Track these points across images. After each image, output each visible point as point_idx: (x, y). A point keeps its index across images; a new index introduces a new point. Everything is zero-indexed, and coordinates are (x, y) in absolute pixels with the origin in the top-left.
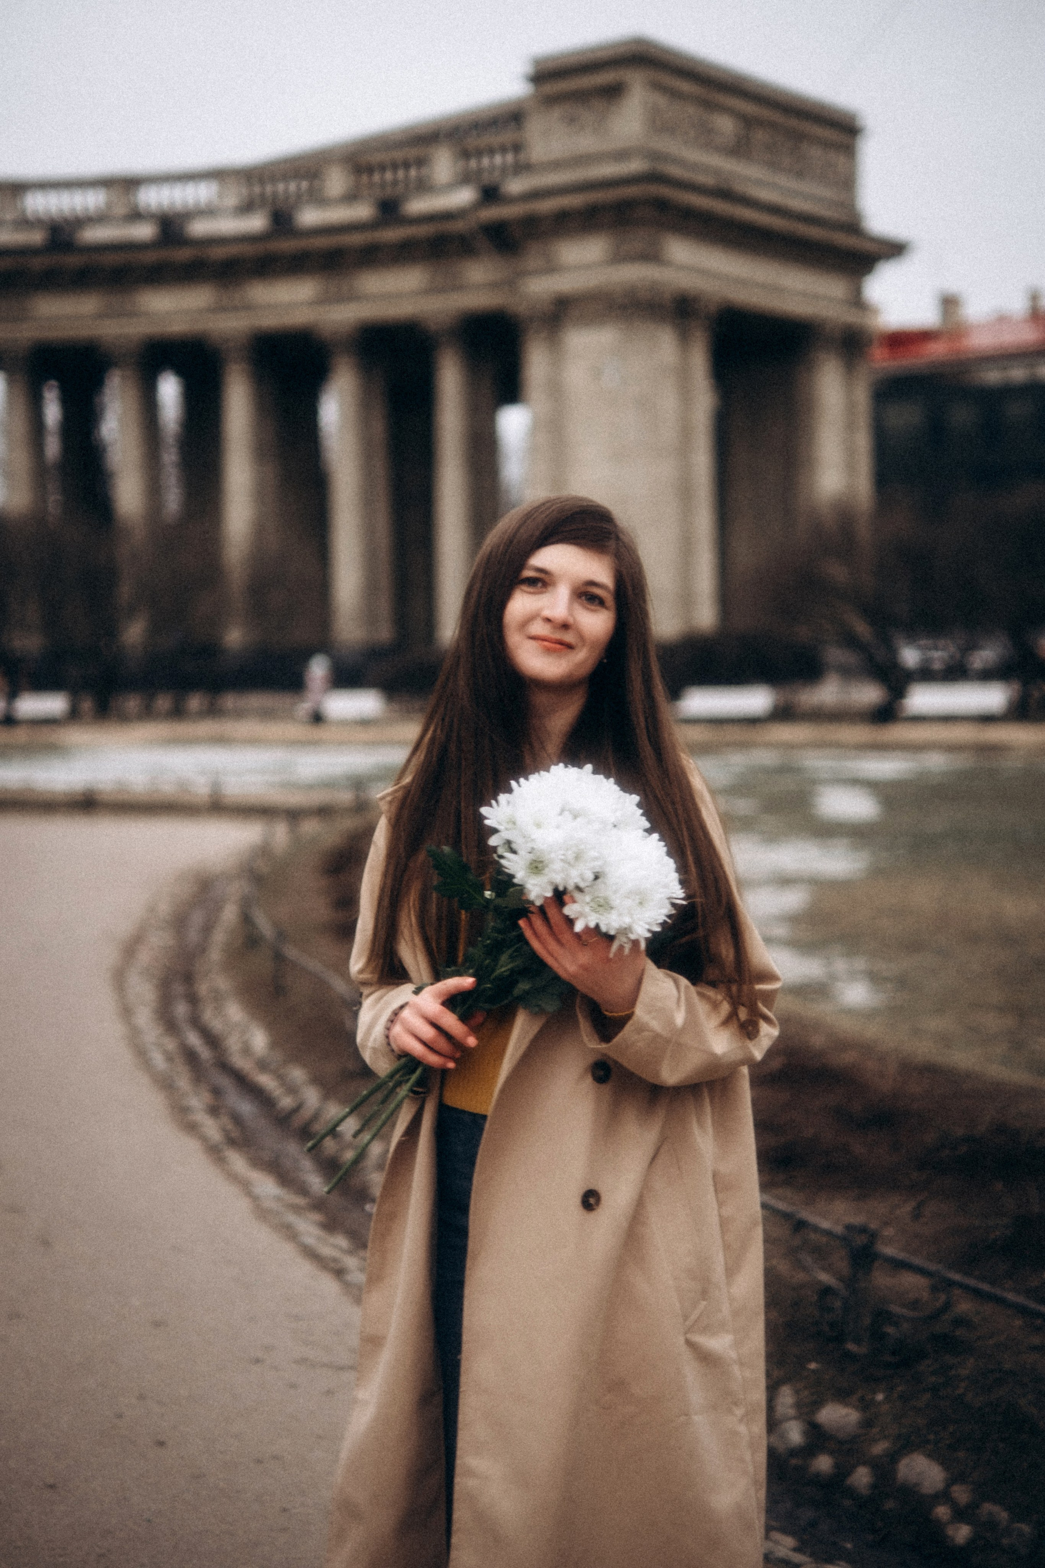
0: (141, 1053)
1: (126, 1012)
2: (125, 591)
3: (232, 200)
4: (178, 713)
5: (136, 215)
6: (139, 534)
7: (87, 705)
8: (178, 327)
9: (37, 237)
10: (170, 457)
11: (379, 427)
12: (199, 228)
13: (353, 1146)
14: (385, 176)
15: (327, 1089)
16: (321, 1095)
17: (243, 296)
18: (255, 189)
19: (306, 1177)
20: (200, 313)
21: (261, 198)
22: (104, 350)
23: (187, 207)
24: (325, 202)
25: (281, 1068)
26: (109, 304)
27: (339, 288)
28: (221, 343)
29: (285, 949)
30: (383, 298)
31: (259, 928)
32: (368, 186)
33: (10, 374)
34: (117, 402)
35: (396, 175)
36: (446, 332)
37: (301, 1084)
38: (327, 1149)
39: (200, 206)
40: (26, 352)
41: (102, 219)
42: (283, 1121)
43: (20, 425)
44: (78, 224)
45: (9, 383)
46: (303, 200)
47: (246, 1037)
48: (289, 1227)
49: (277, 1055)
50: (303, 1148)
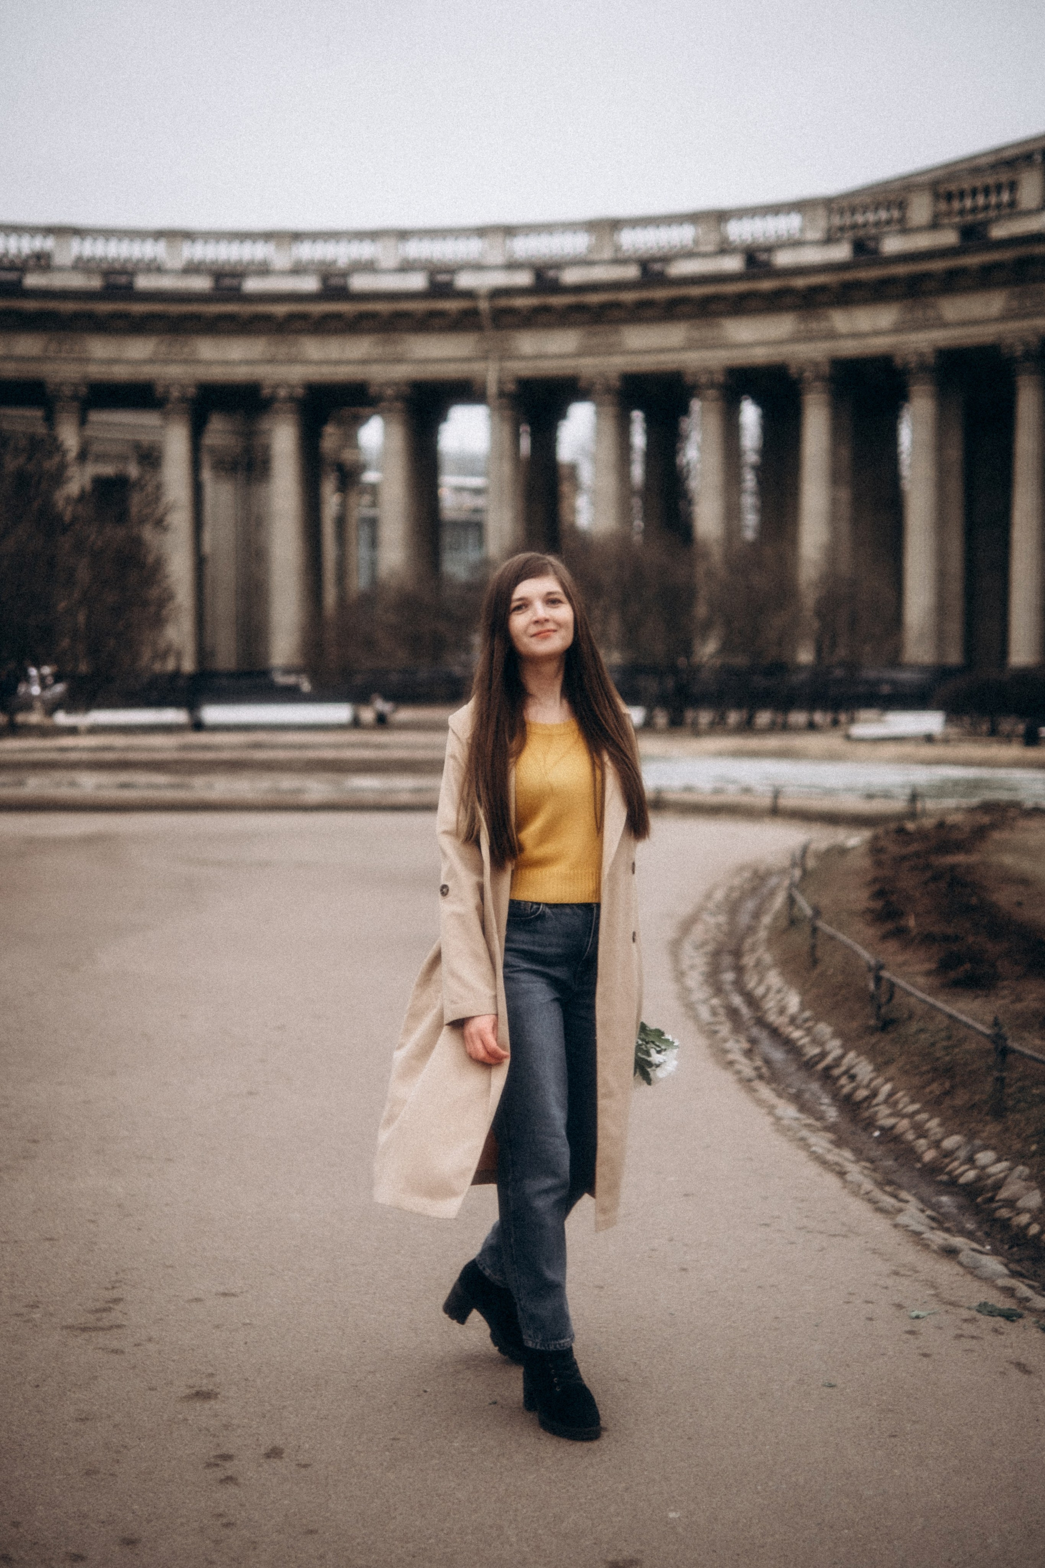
0: (690, 1007)
1: (680, 976)
2: (701, 610)
3: (815, 234)
4: (747, 727)
5: (725, 249)
6: (717, 554)
7: (661, 719)
8: (760, 355)
9: (631, 272)
10: (750, 480)
11: (955, 454)
12: (783, 259)
13: (867, 1086)
14: (968, 203)
15: (849, 1042)
16: (843, 1046)
17: (824, 325)
18: (837, 221)
19: (823, 1108)
20: (781, 342)
21: (842, 229)
22: (689, 379)
23: (772, 239)
24: (905, 230)
25: (810, 1024)
26: (696, 334)
27: (919, 314)
28: (801, 371)
29: (820, 924)
30: (963, 323)
31: (800, 909)
32: (949, 214)
33: (599, 404)
34: (698, 428)
35: (981, 200)
36: (1028, 355)
37: (828, 1036)
38: (842, 1086)
39: (785, 238)
40: (616, 383)
41: (690, 254)
42: (808, 1065)
43: (608, 452)
44: (667, 259)
45: (598, 414)
46: (885, 229)
47: (783, 999)
48: (802, 1139)
49: (807, 1014)
50: (823, 1086)
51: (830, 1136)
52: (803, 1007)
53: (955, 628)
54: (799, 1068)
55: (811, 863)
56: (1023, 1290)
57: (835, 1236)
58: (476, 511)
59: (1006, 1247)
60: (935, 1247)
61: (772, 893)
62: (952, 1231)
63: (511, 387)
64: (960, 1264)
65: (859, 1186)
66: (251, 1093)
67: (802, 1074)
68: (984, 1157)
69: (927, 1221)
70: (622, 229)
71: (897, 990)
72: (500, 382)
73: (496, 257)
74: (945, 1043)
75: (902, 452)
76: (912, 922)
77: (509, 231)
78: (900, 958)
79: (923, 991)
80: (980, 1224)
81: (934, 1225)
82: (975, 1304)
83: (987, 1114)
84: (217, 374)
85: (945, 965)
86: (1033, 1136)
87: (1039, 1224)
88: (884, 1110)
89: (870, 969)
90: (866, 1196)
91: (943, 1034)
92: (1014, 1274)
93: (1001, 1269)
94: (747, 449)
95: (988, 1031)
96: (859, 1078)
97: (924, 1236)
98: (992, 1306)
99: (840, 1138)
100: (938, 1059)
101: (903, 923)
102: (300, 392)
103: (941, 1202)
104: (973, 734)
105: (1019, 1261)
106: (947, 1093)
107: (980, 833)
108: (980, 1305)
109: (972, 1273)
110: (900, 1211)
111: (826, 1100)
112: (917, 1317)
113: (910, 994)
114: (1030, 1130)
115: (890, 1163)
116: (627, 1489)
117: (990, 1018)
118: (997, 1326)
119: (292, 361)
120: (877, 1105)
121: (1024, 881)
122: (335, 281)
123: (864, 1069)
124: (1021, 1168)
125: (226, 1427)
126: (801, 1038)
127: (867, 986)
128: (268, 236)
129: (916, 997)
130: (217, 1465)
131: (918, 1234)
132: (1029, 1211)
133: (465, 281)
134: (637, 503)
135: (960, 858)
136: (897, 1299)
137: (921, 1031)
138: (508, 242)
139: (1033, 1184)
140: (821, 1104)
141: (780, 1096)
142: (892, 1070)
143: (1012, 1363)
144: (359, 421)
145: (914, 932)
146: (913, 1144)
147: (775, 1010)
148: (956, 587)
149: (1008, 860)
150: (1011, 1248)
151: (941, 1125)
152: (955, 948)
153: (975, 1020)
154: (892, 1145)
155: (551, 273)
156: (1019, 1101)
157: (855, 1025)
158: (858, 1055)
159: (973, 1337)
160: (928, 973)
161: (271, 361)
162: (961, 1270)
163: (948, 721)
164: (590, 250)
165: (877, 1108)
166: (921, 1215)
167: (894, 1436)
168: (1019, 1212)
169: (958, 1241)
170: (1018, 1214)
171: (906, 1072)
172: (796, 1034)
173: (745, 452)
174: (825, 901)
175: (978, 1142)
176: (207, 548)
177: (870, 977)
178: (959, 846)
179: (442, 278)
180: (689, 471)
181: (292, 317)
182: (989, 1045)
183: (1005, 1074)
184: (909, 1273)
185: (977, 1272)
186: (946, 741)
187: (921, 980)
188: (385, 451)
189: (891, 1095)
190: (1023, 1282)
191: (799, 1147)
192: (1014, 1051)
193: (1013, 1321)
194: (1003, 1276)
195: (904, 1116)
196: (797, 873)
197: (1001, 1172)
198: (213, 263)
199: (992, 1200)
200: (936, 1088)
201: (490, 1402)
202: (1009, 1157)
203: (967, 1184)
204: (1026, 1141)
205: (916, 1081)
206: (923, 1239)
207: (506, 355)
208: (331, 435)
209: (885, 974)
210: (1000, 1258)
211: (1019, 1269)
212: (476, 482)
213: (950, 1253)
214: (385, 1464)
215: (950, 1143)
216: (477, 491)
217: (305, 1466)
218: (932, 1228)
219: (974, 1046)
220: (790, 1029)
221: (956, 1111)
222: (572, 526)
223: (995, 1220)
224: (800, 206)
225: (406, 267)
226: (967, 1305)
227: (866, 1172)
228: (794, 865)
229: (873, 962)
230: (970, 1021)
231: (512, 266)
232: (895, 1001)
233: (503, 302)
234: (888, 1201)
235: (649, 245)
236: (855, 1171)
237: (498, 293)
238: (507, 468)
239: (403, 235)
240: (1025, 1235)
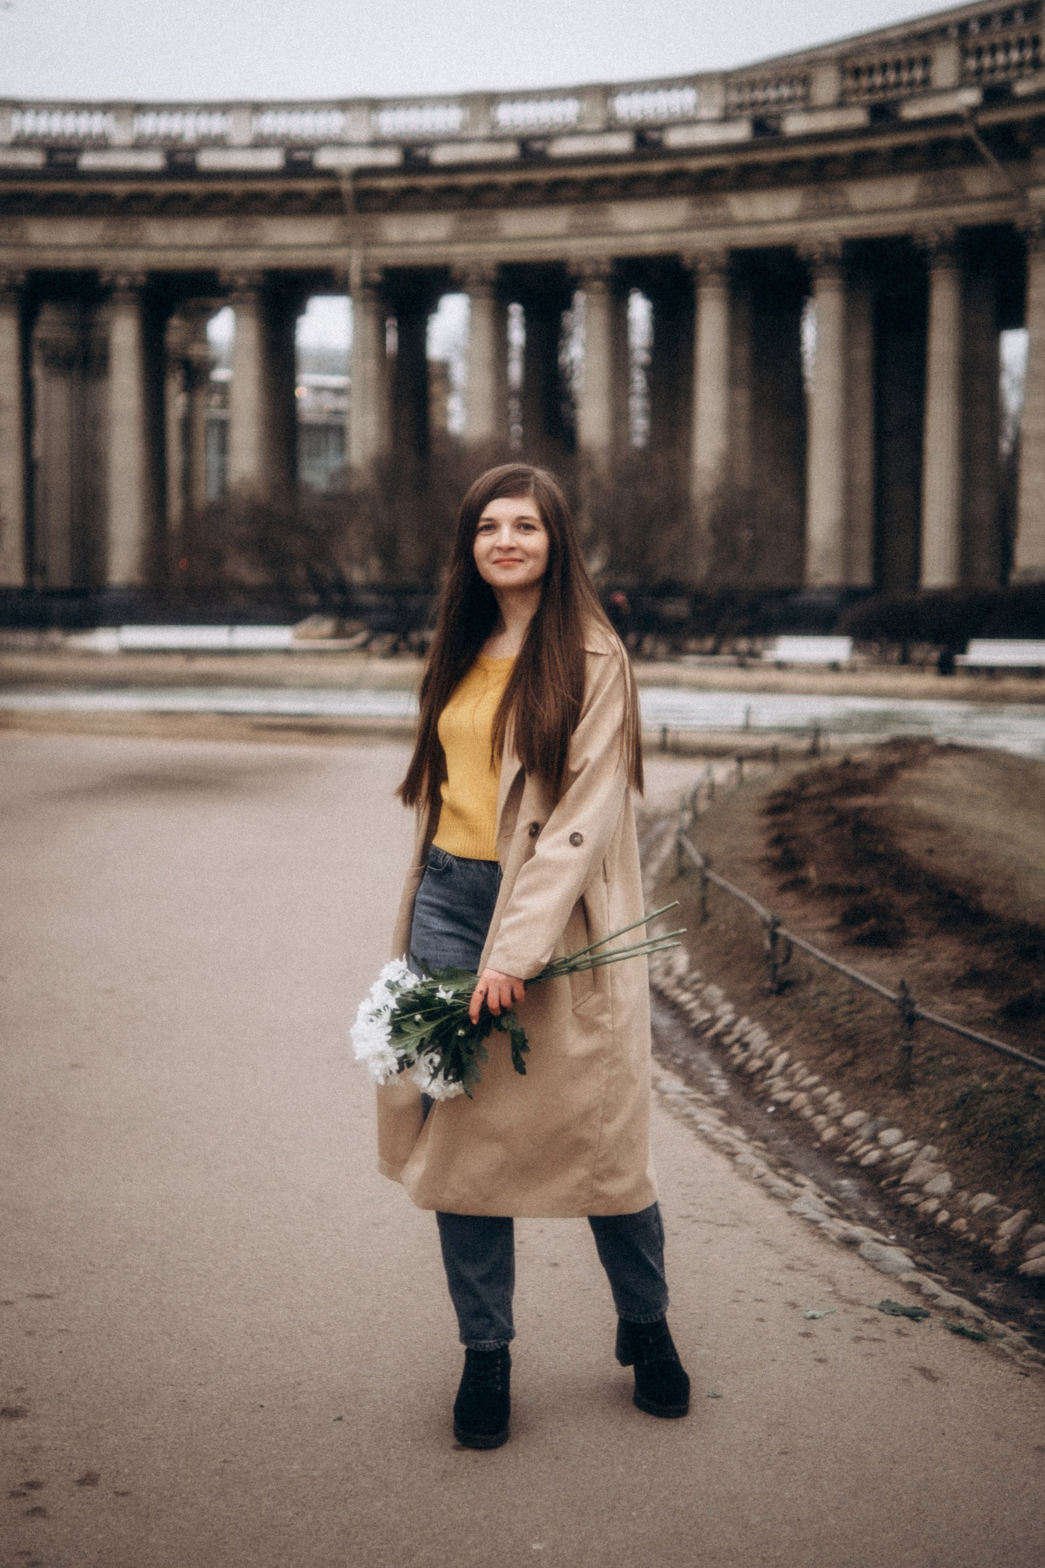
2: (585, 523)
3: (711, 111)
5: (612, 127)
6: (602, 463)
8: (651, 244)
9: (510, 151)
10: (639, 381)
11: (863, 354)
12: (676, 138)
13: (761, 1056)
14: (878, 80)
15: (742, 1008)
16: (735, 1011)
17: (720, 211)
18: (735, 98)
19: (713, 1080)
20: (672, 230)
21: (740, 106)
22: (573, 270)
23: (665, 117)
24: (810, 109)
25: (698, 986)
26: (580, 220)
27: (825, 201)
28: (696, 260)
29: (712, 874)
30: (872, 211)
31: (690, 858)
32: (856, 91)
33: (473, 296)
34: (582, 325)
35: (892, 77)
36: (943, 247)
37: (717, 1000)
38: (734, 1056)
39: (678, 115)
40: (492, 274)
41: (573, 132)
42: (696, 1033)
43: (484, 349)
44: (548, 137)
45: (472, 306)
46: (789, 107)
47: (669, 958)
48: (689, 1116)
49: (696, 975)
50: (711, 1057)
51: (721, 1112)
52: (693, 966)
53: (863, 545)
54: (687, 1036)
55: (703, 805)
56: (930, 1285)
57: (723, 1225)
58: (337, 413)
59: (912, 1236)
60: (834, 1238)
61: (660, 838)
62: (853, 1220)
63: (376, 277)
64: (861, 1256)
65: (751, 1169)
66: (74, 1066)
67: (689, 1042)
68: (889, 1136)
69: (825, 1207)
70: (499, 103)
71: (795, 950)
72: (365, 271)
73: (361, 133)
74: (846, 1009)
75: (806, 352)
76: (812, 872)
77: (375, 104)
78: (799, 913)
79: (822, 950)
80: (885, 1209)
81: (833, 1212)
82: (877, 1302)
83: (892, 1088)
84: (50, 259)
85: (850, 919)
86: (944, 1111)
87: (949, 1211)
88: (779, 1083)
89: (765, 925)
90: (758, 1180)
91: (846, 997)
92: (921, 1268)
93: (906, 1261)
94: (636, 347)
95: (894, 996)
96: (752, 1047)
97: (822, 1225)
98: (896, 1304)
99: (730, 1114)
100: (839, 1025)
101: (802, 873)
102: (141, 279)
103: (841, 1185)
104: (881, 662)
105: (926, 1253)
106: (850, 1064)
107: (888, 772)
108: (882, 1303)
109: (874, 1267)
110: (796, 1196)
111: (716, 1071)
112: (813, 1317)
113: (808, 953)
114: (941, 1105)
115: (786, 1142)
116: (486, 1517)
117: (896, 980)
118: (900, 1327)
119: (135, 246)
120: (771, 1077)
121: (936, 826)
122: (181, 158)
123: (758, 1037)
124: (928, 1148)
125: (36, 1449)
126: (689, 1002)
127: (762, 944)
128: (107, 107)
129: (817, 957)
130: (24, 1495)
131: (815, 1222)
132: (938, 1196)
133: (325, 159)
134: (514, 405)
135: (866, 801)
136: (791, 1297)
137: (821, 994)
138: (374, 117)
139: (942, 1166)
140: (711, 1076)
141: (665, 1067)
142: (789, 1038)
143: (915, 1369)
144: (209, 312)
145: (815, 883)
146: (811, 1121)
147: (662, 969)
148: (864, 500)
149: (919, 802)
150: (917, 1237)
151: (842, 1099)
152: (861, 900)
153: (880, 982)
154: (788, 1123)
155: (422, 152)
156: (927, 1073)
157: (749, 987)
158: (753, 1021)
159: (874, 1340)
160: (830, 930)
161: (110, 246)
162: (862, 1265)
163: (857, 647)
164: (464, 126)
165: (769, 1081)
166: (820, 1201)
167: (786, 1453)
168: (928, 1197)
169: (859, 1231)
170: (926, 1199)
171: (804, 1040)
172: (684, 997)
173: (633, 351)
174: (717, 849)
175: (882, 1119)
176: (39, 451)
177: (766, 933)
178: (864, 787)
179: (300, 155)
180: (572, 372)
181: (134, 197)
182: (893, 1010)
183: (911, 1043)
184: (805, 1268)
185: (878, 1267)
186: (853, 669)
187: (822, 937)
188: (236, 345)
189: (787, 1065)
190: (929, 1277)
191: (687, 1126)
192: (923, 1018)
193: (918, 1321)
194: (907, 1269)
195: (802, 1090)
196: (687, 817)
197: (908, 1152)
198: (44, 136)
199: (897, 1183)
200: (836, 1058)
201: (334, 1417)
202: (916, 1135)
203: (872, 1167)
204: (936, 1118)
205: (815, 1051)
206: (820, 1228)
207: (370, 242)
208: (176, 328)
209: (782, 931)
210: (904, 1250)
211: (926, 1261)
212: (337, 381)
213: (850, 1244)
214: (215, 1490)
215: (852, 1119)
216: (339, 392)
217: (124, 1494)
218: (832, 1216)
219: (879, 1011)
220: (677, 992)
221: (860, 1084)
222: (444, 430)
223: (902, 1206)
224: (694, 81)
225: (260, 143)
226: (868, 1304)
227: (758, 1152)
228: (684, 808)
229: (768, 918)
230: (875, 985)
231: (377, 143)
232: (792, 961)
233: (367, 183)
234: (783, 1186)
235: (529, 123)
236: (747, 1152)
237: (361, 173)
238: (371, 367)
239: (257, 108)
240: (933, 1225)
